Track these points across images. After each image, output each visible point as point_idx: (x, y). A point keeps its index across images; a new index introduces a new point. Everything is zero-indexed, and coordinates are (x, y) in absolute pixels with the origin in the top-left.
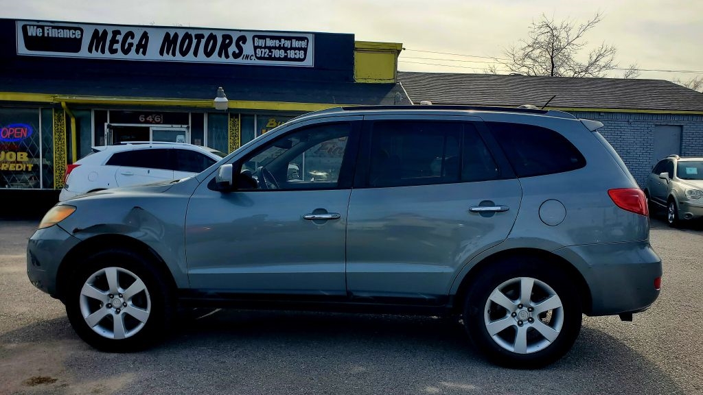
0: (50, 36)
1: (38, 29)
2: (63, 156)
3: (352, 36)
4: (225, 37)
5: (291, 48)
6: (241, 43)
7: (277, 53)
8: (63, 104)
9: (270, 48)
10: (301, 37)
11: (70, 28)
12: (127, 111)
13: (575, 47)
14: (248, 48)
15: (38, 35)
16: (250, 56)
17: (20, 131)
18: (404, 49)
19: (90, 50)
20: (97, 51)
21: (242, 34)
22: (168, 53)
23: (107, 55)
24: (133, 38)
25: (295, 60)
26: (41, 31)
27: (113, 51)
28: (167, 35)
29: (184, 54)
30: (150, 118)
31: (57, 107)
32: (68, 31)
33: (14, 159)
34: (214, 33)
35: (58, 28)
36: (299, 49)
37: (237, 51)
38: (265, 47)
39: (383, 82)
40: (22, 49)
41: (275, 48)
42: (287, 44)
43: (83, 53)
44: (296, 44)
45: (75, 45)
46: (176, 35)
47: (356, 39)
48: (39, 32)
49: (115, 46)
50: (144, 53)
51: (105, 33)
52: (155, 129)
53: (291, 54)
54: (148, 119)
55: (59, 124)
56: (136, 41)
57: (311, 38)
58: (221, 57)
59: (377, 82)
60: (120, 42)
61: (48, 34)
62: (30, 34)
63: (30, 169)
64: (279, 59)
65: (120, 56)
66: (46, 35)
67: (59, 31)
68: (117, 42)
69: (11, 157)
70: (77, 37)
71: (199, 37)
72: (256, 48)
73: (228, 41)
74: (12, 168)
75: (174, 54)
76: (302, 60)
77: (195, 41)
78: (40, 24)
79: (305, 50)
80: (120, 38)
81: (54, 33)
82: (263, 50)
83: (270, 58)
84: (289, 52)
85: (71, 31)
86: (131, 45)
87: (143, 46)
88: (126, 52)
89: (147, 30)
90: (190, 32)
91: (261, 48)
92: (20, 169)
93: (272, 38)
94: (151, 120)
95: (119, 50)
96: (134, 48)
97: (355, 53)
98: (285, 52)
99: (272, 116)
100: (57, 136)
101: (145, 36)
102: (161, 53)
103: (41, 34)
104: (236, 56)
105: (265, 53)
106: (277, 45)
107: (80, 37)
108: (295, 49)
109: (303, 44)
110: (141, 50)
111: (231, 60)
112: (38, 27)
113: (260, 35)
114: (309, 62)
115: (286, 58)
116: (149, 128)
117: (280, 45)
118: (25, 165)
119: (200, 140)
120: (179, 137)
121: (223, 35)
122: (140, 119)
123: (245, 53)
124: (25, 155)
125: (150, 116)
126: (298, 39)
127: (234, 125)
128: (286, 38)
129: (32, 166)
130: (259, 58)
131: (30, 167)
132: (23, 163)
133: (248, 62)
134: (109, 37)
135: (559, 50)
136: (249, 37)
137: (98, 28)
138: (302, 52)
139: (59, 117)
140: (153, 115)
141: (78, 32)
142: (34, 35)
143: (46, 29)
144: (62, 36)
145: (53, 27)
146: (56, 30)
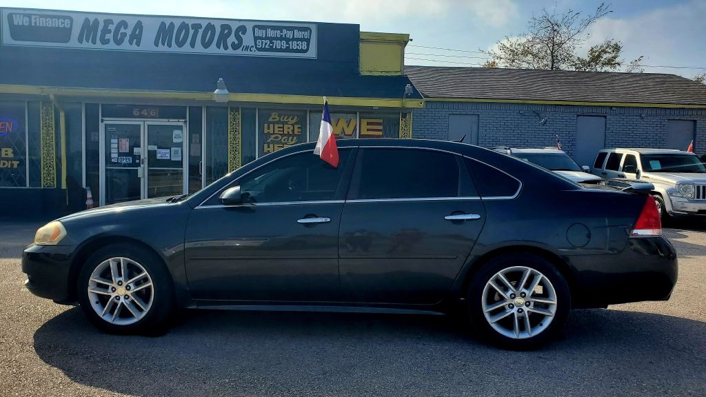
0: (38, 25)
1: (25, 18)
2: (51, 152)
3: (358, 26)
4: (224, 27)
5: (293, 39)
6: (240, 33)
7: (278, 44)
8: (52, 97)
9: (271, 39)
10: (303, 27)
11: (59, 17)
12: (120, 104)
13: (576, 41)
14: (248, 39)
15: (25, 24)
16: (250, 47)
17: (5, 125)
18: (411, 40)
19: (80, 41)
20: (88, 42)
21: (242, 23)
22: (163, 45)
23: (99, 45)
24: (125, 28)
25: (297, 51)
26: (28, 19)
27: (105, 41)
28: (163, 24)
29: (180, 44)
30: (144, 112)
31: (46, 100)
32: (56, 20)
34: (213, 23)
35: (46, 16)
36: (302, 40)
37: (236, 42)
38: (266, 38)
39: (389, 74)
40: (7, 39)
41: (277, 39)
42: (289, 34)
43: (73, 43)
44: (298, 34)
45: (65, 34)
46: (172, 25)
47: (361, 30)
48: (26, 21)
49: (108, 36)
50: (138, 44)
51: (97, 22)
52: (150, 123)
53: (294, 45)
54: (143, 113)
55: (47, 118)
56: (129, 31)
57: (314, 29)
58: (219, 48)
59: (383, 74)
60: (113, 31)
61: (35, 23)
62: (16, 23)
63: (15, 166)
64: (281, 50)
65: (112, 46)
66: (33, 24)
67: (47, 20)
68: (109, 32)
70: (66, 26)
71: (197, 27)
72: (256, 38)
73: (226, 31)
75: (170, 45)
76: (306, 51)
77: (191, 32)
78: (27, 12)
79: (308, 41)
80: (112, 27)
81: (41, 22)
82: (265, 41)
83: (271, 49)
84: (290, 43)
85: (60, 20)
86: (124, 35)
87: (136, 37)
88: (119, 42)
89: (141, 19)
90: (187, 21)
91: (261, 38)
92: (5, 166)
93: (273, 28)
94: (146, 114)
95: (112, 40)
96: (127, 39)
97: (361, 45)
98: (287, 43)
99: (275, 110)
100: (44, 131)
101: (139, 25)
102: (156, 44)
103: (28, 23)
104: (235, 47)
105: (266, 44)
106: (279, 36)
107: (69, 26)
108: (298, 40)
109: (306, 34)
110: (135, 40)
111: (230, 51)
112: (25, 15)
113: (262, 26)
114: (312, 53)
115: (288, 50)
117: (282, 36)
118: (10, 162)
119: (198, 135)
120: (176, 132)
121: (222, 26)
122: (134, 113)
123: (244, 44)
124: (10, 151)
125: (145, 110)
126: (301, 29)
127: (234, 119)
128: (288, 29)
129: (18, 162)
130: (259, 50)
131: (16, 163)
132: (8, 159)
133: (248, 53)
134: (101, 27)
135: (560, 45)
136: (249, 28)
137: (89, 17)
138: (305, 43)
139: (47, 110)
140: (149, 109)
141: (67, 21)
142: (20, 24)
143: (33, 17)
144: (50, 25)
145: (41, 16)
146: (44, 19)
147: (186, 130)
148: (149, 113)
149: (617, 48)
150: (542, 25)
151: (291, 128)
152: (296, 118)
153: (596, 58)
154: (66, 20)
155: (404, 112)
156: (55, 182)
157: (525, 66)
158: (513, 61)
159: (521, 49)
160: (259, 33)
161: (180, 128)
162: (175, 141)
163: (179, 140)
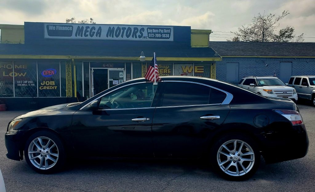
2: (70, 82)
3: (190, 27)
5: (164, 33)
6: (142, 31)
7: (157, 35)
8: (73, 60)
9: (155, 33)
12: (98, 62)
13: (274, 28)
14: (145, 34)
16: (146, 37)
17: (51, 72)
18: (212, 32)
19: (76, 36)
20: (79, 36)
21: (142, 27)
22: (110, 36)
23: (84, 37)
24: (95, 30)
25: (165, 38)
26: (55, 28)
27: (86, 36)
28: (110, 28)
29: (117, 36)
31: (68, 61)
32: (67, 27)
33: (49, 84)
34: (130, 27)
35: (62, 26)
36: (167, 33)
37: (140, 35)
39: (203, 47)
40: (47, 36)
41: (157, 33)
42: (162, 31)
43: (73, 37)
44: (166, 31)
45: (70, 33)
46: (114, 29)
47: (191, 29)
49: (87, 33)
50: (100, 36)
51: (83, 27)
52: (110, 70)
53: (164, 36)
54: (107, 66)
55: (69, 68)
56: (96, 31)
57: (172, 29)
58: (133, 37)
59: (201, 47)
61: (58, 29)
62: (50, 29)
63: (56, 89)
64: (159, 38)
65: (89, 37)
66: (57, 30)
68: (88, 31)
69: (48, 83)
70: (70, 30)
71: (124, 29)
72: (148, 33)
73: (136, 30)
74: (48, 88)
75: (113, 37)
76: (169, 38)
77: (122, 31)
78: (55, 24)
79: (170, 34)
80: (89, 30)
81: (60, 28)
82: (152, 34)
83: (155, 38)
86: (94, 32)
87: (99, 33)
88: (92, 36)
89: (101, 26)
90: (119, 27)
92: (52, 89)
93: (155, 29)
95: (89, 35)
96: (95, 34)
97: (191, 35)
98: (161, 35)
99: (160, 63)
100: (67, 74)
101: (100, 28)
102: (107, 36)
104: (140, 37)
105: (152, 35)
107: (72, 30)
108: (165, 33)
109: (169, 31)
110: (98, 35)
111: (138, 39)
112: (53, 26)
113: (150, 28)
114: (171, 39)
115: (162, 38)
116: (107, 69)
117: (159, 32)
118: (53, 87)
119: (129, 75)
120: (120, 73)
121: (134, 28)
124: (54, 82)
126: (167, 29)
127: (144, 67)
128: (162, 29)
129: (57, 87)
130: (150, 38)
131: (56, 87)
132: (53, 86)
133: (145, 39)
134: (84, 30)
135: (267, 29)
136: (146, 28)
137: (79, 25)
138: (168, 35)
139: (68, 65)
140: (109, 64)
141: (71, 28)
142: (52, 29)
143: (57, 26)
144: (64, 30)
145: (60, 26)
146: (61, 27)
147: (125, 72)
148: (109, 66)
149: (292, 30)
150: (259, 20)
151: (167, 70)
152: (169, 66)
153: (282, 34)
155: (213, 63)
156: (72, 95)
157: (251, 39)
158: (245, 37)
159: (249, 31)
160: (150, 31)
161: (122, 71)
162: (120, 77)
163: (122, 77)
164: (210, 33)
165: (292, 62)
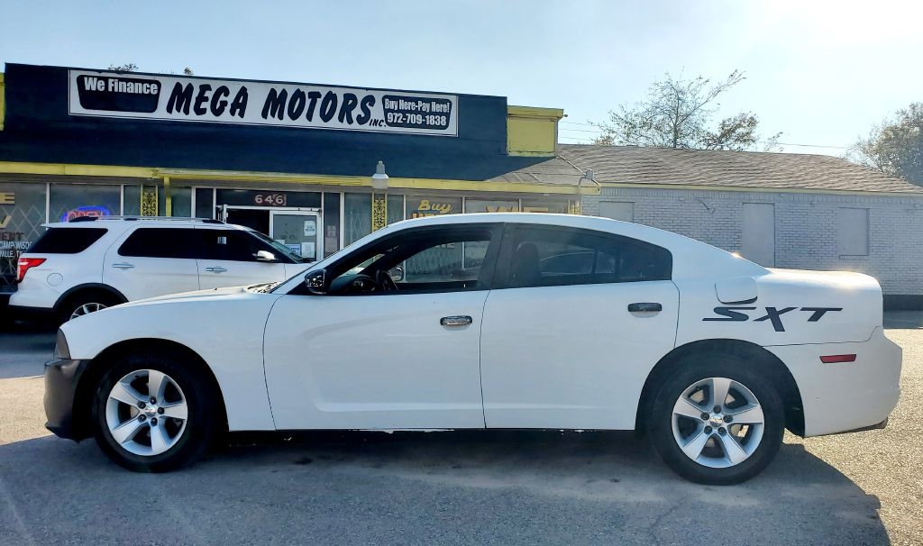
0: (116, 90)
1: (100, 82)
3: (505, 99)
4: (347, 97)
5: (431, 113)
6: (367, 104)
7: (412, 118)
9: (404, 112)
10: (441, 99)
11: (143, 82)
12: (239, 189)
13: (704, 113)
14: (377, 112)
15: (99, 89)
16: (378, 122)
18: (566, 116)
19: (169, 110)
21: (370, 93)
22: (273, 115)
23: (193, 116)
24: (226, 95)
25: (435, 127)
26: (103, 84)
27: (200, 111)
28: (273, 92)
29: (294, 116)
30: (269, 199)
31: (147, 184)
32: (140, 84)
34: (334, 91)
35: (127, 80)
36: (441, 114)
37: (363, 115)
38: (399, 111)
39: (541, 156)
40: (76, 108)
41: (411, 112)
42: (426, 107)
43: (161, 113)
44: (436, 107)
45: (150, 102)
46: (284, 93)
47: (509, 103)
48: (101, 86)
49: (204, 105)
50: (242, 115)
51: (190, 88)
52: (277, 213)
53: (431, 120)
54: (266, 200)
55: (149, 206)
56: (230, 99)
57: (454, 100)
58: (342, 122)
59: (535, 155)
60: (210, 99)
61: (113, 88)
62: (87, 88)
64: (416, 126)
65: (209, 117)
66: (110, 90)
68: (206, 99)
70: (152, 93)
71: (315, 96)
72: (386, 111)
73: (351, 102)
75: (281, 118)
76: (445, 127)
77: (308, 101)
78: (103, 74)
79: (448, 115)
80: (209, 94)
81: (122, 87)
82: (396, 115)
83: (404, 125)
84: (427, 117)
85: (145, 85)
86: (224, 104)
87: (240, 105)
88: (217, 112)
89: (246, 85)
90: (302, 89)
91: (393, 111)
93: (407, 99)
94: (271, 201)
95: (209, 111)
96: (228, 108)
97: (510, 122)
98: (423, 118)
99: (427, 197)
101: (243, 92)
102: (264, 115)
103: (103, 88)
104: (361, 120)
105: (398, 118)
106: (413, 109)
107: (156, 92)
108: (435, 114)
109: (445, 108)
110: (238, 110)
111: (355, 126)
112: (99, 78)
113: (392, 96)
114: (452, 130)
115: (424, 125)
116: (268, 211)
117: (417, 109)
119: (334, 228)
120: (308, 224)
121: (345, 94)
122: (257, 199)
123: (373, 117)
125: (270, 197)
126: (438, 101)
127: (379, 208)
128: (424, 100)
130: (389, 124)
133: (376, 128)
134: (196, 93)
135: (685, 117)
136: (378, 97)
137: (181, 81)
138: (444, 118)
139: (149, 196)
140: (274, 196)
141: (154, 87)
142: (94, 89)
143: (110, 81)
144: (132, 91)
145: (121, 80)
146: (124, 83)
147: (320, 221)
148: (274, 200)
149: (752, 122)
150: (665, 92)
152: (449, 206)
153: (727, 132)
154: (152, 85)
155: (572, 200)
157: (642, 141)
158: (628, 135)
159: (638, 121)
160: (392, 105)
161: (314, 218)
162: (307, 234)
163: (313, 233)
164: (559, 118)
165: (773, 205)
